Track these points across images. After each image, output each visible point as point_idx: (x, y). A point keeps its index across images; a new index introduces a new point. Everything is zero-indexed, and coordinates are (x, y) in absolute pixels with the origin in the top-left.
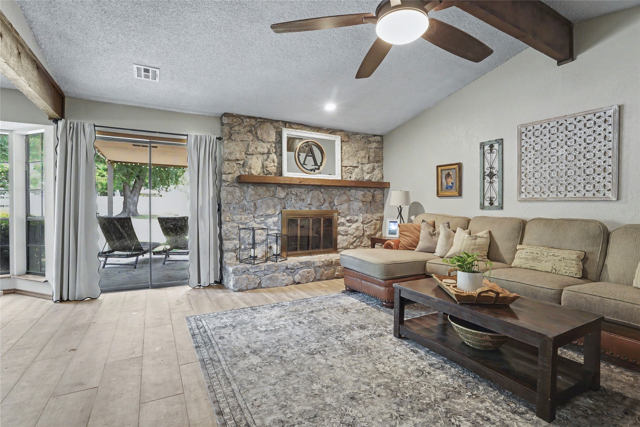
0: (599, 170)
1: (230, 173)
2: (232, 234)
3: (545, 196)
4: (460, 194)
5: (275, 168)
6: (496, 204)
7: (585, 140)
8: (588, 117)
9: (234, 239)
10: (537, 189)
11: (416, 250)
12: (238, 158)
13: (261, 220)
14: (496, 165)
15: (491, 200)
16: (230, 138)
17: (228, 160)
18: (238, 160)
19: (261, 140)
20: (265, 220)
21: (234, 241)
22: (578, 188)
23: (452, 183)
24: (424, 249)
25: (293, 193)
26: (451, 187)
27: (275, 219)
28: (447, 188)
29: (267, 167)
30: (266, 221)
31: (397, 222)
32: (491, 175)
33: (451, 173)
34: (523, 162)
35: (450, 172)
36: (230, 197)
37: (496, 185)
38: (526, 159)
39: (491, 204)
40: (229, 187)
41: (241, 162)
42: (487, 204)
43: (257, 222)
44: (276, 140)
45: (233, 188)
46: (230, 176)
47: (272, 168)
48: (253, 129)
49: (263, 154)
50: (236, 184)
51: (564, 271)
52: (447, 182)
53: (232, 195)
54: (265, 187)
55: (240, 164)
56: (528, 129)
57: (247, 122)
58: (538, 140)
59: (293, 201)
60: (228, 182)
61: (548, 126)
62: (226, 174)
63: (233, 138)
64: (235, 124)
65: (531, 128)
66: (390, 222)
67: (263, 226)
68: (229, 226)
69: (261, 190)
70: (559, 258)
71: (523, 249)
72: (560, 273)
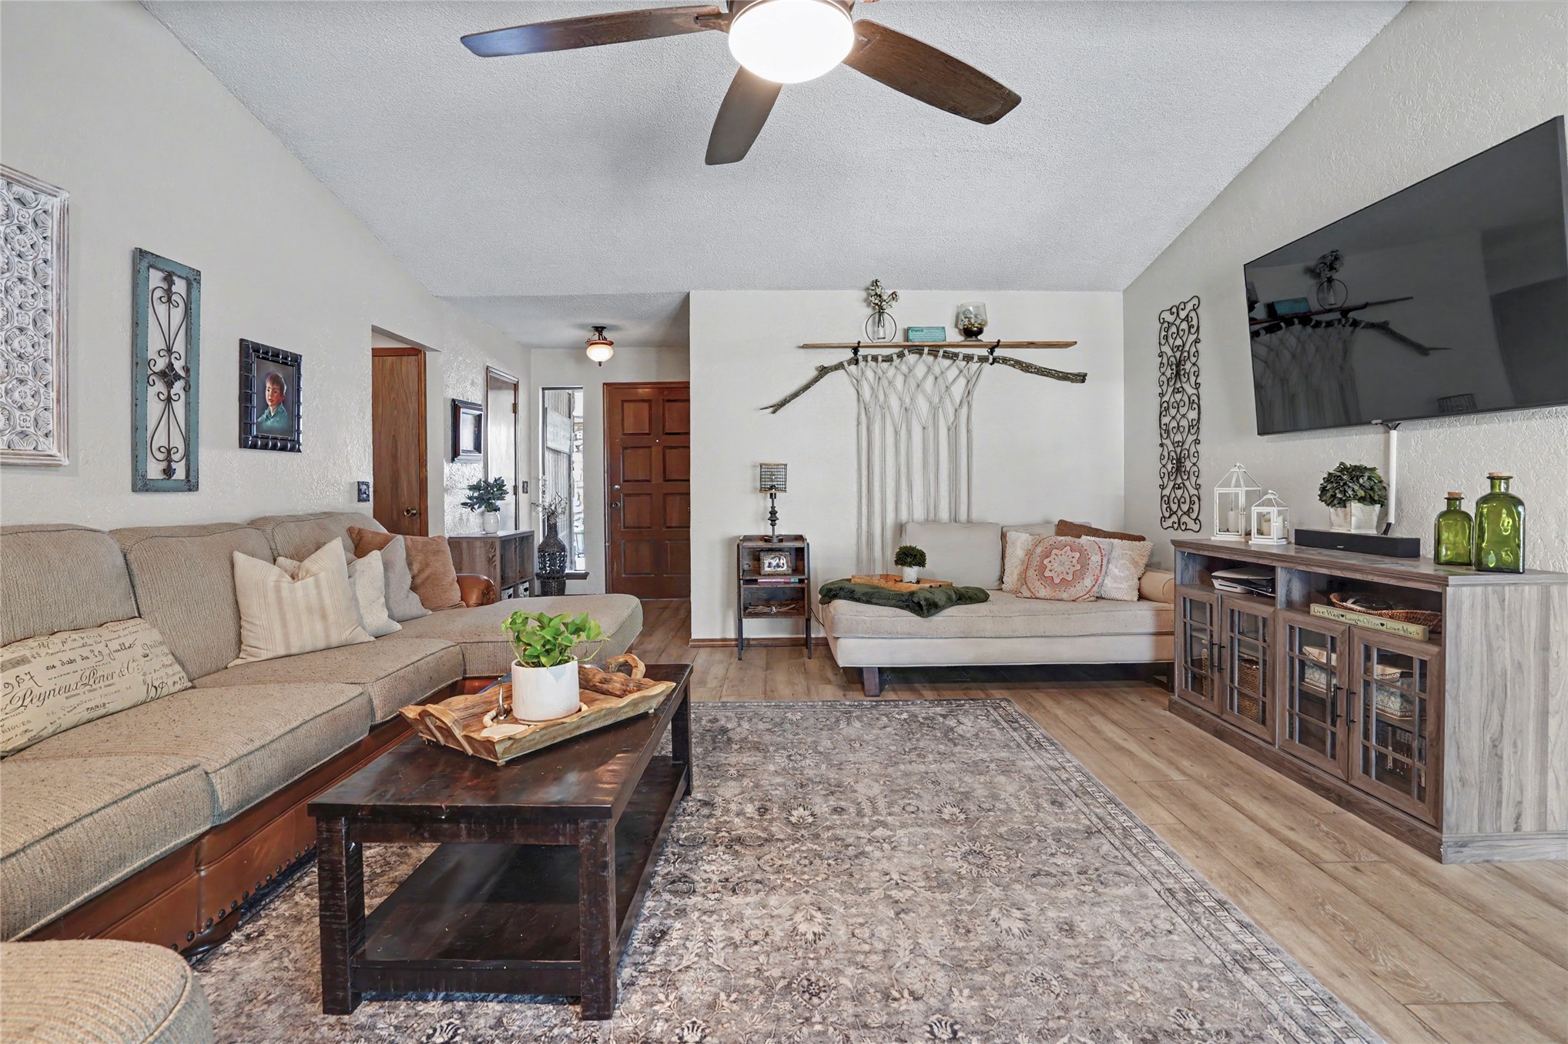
0: (22, 368)
70: (139, 650)
71: (23, 661)
72: (165, 691)
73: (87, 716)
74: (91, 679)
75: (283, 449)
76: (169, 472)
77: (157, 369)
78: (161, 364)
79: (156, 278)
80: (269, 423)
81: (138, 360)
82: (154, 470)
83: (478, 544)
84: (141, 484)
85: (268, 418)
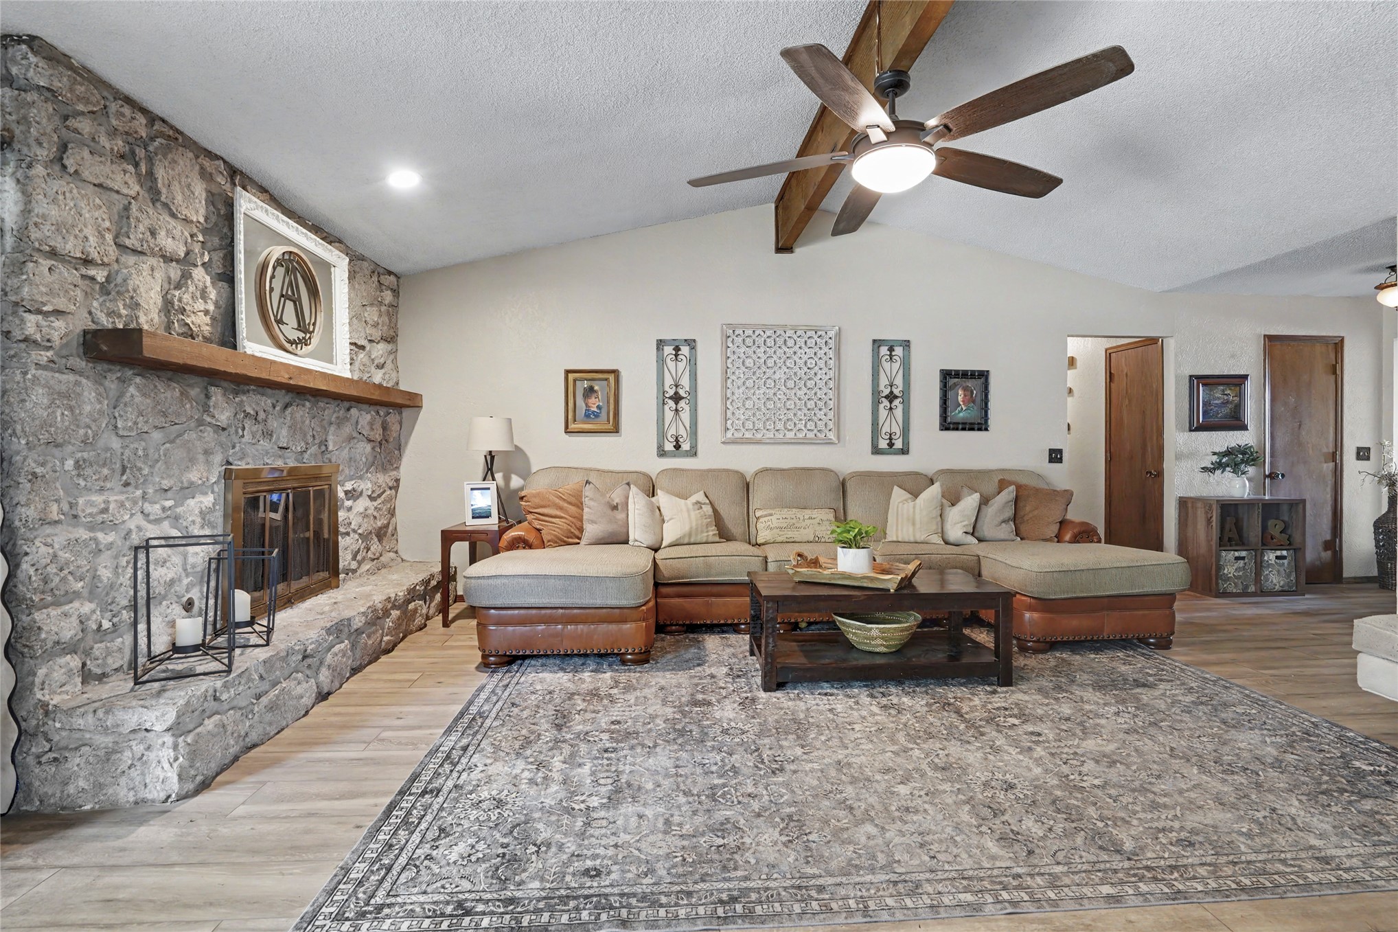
0: (821, 404)
1: (58, 313)
2: (70, 578)
3: (759, 436)
4: (616, 430)
5: (207, 319)
6: (686, 446)
7: (806, 363)
8: (809, 334)
9: (77, 595)
10: (749, 425)
11: (583, 542)
12: (94, 255)
13: (164, 509)
14: (685, 382)
15: (677, 441)
16: (59, 160)
17: (53, 254)
18: (87, 262)
19: (166, 205)
20: (175, 506)
21: (76, 604)
22: (799, 426)
23: (599, 407)
24: (603, 538)
25: (249, 410)
26: (597, 416)
27: (208, 500)
28: (587, 416)
29: (183, 311)
30: (178, 510)
31: (489, 489)
32: (677, 398)
33: (596, 388)
34: (729, 381)
35: (593, 383)
36: (61, 417)
37: (685, 416)
38: (733, 377)
39: (678, 447)
40: (52, 370)
41: (100, 275)
42: (669, 447)
43: (151, 517)
44: (206, 219)
45: (72, 377)
46: (59, 324)
47: (201, 318)
48: (140, 153)
49: (168, 259)
50: (81, 364)
51: (827, 537)
52: (587, 405)
53: (71, 409)
54: (178, 383)
55: (93, 279)
56: (737, 333)
57: (120, 116)
58: (750, 351)
59: (248, 437)
60: (49, 348)
61: (762, 333)
62: (39, 312)
63: (69, 162)
64: (81, 107)
65: (741, 332)
66: (472, 489)
67: (168, 530)
68: (59, 541)
69: (168, 394)
70: (817, 521)
71: (771, 515)
72: (823, 540)
73: (785, 540)
74: (791, 527)
75: (980, 429)
76: (891, 445)
77: (884, 395)
78: (887, 392)
79: (884, 350)
80: (961, 414)
81: (876, 392)
82: (883, 444)
83: (1199, 505)
84: (876, 451)
85: (959, 412)
